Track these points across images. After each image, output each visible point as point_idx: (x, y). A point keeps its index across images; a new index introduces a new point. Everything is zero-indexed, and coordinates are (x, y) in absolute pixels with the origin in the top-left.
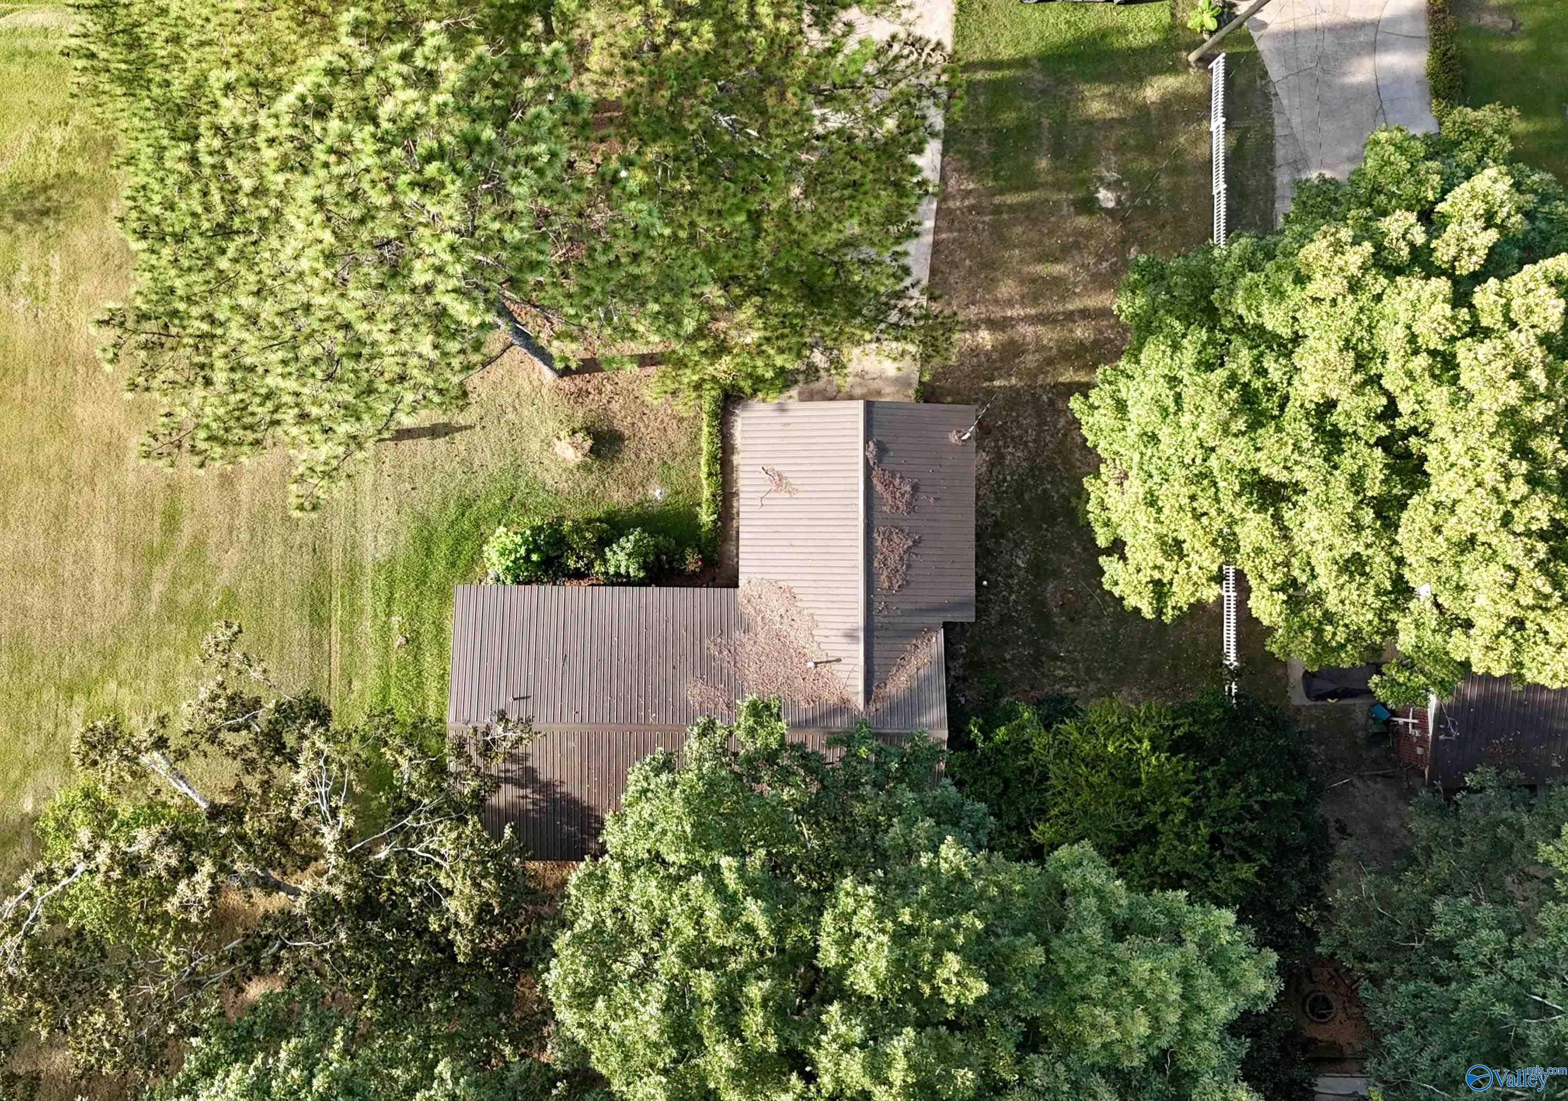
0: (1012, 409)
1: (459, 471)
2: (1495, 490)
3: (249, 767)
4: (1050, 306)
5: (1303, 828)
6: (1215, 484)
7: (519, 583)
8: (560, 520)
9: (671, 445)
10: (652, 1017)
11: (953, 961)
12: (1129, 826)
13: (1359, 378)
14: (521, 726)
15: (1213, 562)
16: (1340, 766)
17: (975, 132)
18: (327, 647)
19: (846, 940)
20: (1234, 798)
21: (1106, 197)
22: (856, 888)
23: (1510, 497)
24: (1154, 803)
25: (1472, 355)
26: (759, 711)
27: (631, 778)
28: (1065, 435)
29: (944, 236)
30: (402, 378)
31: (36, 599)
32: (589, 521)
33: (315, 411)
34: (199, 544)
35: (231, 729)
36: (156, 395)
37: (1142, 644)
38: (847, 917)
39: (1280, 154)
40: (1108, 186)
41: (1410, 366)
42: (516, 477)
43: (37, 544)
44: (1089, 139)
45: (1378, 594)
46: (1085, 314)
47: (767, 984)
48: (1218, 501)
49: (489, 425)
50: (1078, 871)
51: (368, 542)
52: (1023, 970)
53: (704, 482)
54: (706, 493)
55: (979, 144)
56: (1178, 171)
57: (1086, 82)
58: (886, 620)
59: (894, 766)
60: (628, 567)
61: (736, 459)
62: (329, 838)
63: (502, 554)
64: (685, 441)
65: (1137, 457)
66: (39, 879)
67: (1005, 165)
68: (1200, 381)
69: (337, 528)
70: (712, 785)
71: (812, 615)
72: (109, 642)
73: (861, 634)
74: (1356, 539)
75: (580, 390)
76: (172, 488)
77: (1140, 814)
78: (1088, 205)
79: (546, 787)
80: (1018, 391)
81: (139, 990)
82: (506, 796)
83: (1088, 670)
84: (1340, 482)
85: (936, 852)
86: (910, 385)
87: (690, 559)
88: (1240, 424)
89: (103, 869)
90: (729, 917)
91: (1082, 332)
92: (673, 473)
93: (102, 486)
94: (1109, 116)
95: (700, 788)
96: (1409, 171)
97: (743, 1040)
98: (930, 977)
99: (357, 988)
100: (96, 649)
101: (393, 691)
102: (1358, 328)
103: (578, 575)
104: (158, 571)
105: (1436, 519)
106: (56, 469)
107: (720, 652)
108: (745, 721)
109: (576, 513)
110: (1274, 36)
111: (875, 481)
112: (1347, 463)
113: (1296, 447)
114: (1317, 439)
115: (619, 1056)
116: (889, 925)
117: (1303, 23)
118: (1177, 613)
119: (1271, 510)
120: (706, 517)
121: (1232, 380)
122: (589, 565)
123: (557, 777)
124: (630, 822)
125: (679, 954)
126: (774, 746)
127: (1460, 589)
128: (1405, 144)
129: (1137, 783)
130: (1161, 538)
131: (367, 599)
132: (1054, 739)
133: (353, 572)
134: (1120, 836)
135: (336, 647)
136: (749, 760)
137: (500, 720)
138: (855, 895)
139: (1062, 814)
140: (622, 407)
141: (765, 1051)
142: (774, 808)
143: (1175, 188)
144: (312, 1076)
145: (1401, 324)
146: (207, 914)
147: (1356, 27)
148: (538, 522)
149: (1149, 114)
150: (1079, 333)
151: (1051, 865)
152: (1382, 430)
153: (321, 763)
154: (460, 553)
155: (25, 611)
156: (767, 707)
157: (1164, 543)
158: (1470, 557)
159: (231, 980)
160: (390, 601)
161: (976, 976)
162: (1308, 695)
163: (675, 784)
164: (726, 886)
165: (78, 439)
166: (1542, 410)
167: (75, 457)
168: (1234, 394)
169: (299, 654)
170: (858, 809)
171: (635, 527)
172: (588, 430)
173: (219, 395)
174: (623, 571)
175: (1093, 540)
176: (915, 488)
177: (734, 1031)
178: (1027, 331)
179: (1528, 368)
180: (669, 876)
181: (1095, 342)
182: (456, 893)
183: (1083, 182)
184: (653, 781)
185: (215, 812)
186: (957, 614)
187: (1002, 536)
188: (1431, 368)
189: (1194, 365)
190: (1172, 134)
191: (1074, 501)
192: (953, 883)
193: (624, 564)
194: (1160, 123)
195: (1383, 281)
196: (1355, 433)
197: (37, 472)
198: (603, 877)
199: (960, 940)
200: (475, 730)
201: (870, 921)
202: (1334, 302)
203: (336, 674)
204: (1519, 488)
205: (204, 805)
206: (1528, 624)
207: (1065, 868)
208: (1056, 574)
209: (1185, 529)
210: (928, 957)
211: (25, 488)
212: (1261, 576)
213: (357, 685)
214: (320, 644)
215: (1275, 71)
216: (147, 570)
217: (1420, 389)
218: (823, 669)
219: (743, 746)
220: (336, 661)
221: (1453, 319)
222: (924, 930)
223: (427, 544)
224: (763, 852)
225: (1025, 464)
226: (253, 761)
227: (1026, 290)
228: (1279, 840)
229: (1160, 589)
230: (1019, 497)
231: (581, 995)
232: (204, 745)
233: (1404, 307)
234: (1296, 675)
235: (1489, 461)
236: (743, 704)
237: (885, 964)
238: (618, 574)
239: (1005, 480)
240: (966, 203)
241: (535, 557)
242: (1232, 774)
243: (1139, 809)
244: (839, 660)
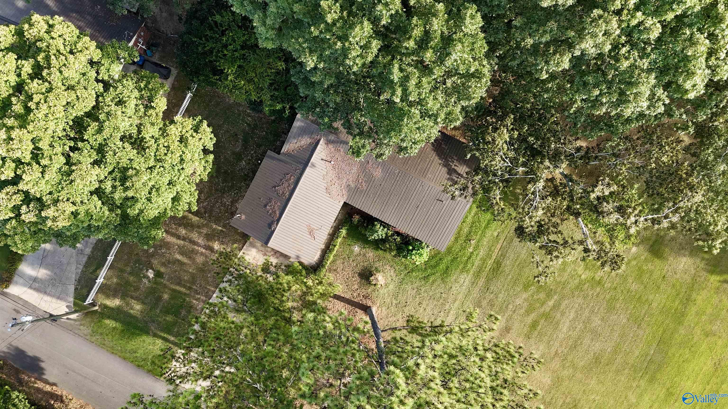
0: (220, 217)
1: (422, 291)
2: (45, 102)
3: (555, 226)
4: (190, 246)
5: (192, 24)
6: (155, 156)
7: (421, 241)
8: (395, 256)
9: (343, 263)
10: (456, 53)
11: (329, 19)
12: (250, 53)
13: (74, 168)
14: (448, 190)
15: (171, 129)
16: (172, 42)
17: (184, 320)
18: (500, 253)
19: (366, 47)
20: (210, 45)
21: (151, 274)
22: (353, 65)
23: (41, 96)
24: (237, 57)
25: (24, 155)
26: (357, 153)
27: (416, 151)
28: (206, 199)
29: (212, 289)
30: (435, 356)
31: (596, 321)
32: (385, 251)
33: (477, 360)
34: (528, 312)
35: (557, 243)
36: (529, 387)
37: (217, 115)
38: (361, 56)
39: (85, 259)
40: (148, 277)
41: (49, 162)
42: (403, 279)
43: (587, 341)
44: (146, 298)
45: (117, 88)
46: (178, 237)
47: (405, 45)
48: (157, 149)
49: (404, 302)
50: (268, 36)
51: (467, 282)
52: (305, 5)
53: (338, 244)
54: (339, 240)
55: (185, 315)
56: (122, 271)
57: (137, 318)
58: (299, 165)
59: (318, 110)
60: (379, 228)
61: (323, 247)
62: (541, 185)
63: (422, 255)
64: (338, 262)
65: (181, 179)
66: (659, 223)
67: (179, 303)
68: (138, 194)
69: (475, 293)
70: (388, 132)
71: (323, 180)
72: (577, 293)
73: (310, 164)
74: (111, 110)
75: (365, 299)
76: (528, 337)
77: (244, 55)
78: (158, 274)
79: (446, 165)
80: (215, 222)
81: (641, 163)
82: (462, 169)
83: (240, 115)
84: (106, 133)
85: (316, 65)
86: (250, 243)
87: (356, 220)
88: (130, 172)
89: (633, 215)
90: (406, 79)
91: (183, 232)
92: (347, 253)
93: (553, 350)
94: (136, 302)
95: (393, 133)
96: (16, 234)
97: (425, 28)
98: (341, 18)
99: (557, 124)
100: (583, 293)
101: (484, 225)
102: (64, 186)
103: (398, 234)
104: (548, 309)
105: (76, 103)
106: (567, 365)
107: (362, 182)
108: (364, 152)
109: (388, 256)
110: (65, 301)
111: (278, 215)
112: (100, 139)
113: (115, 154)
114: (106, 153)
115: (475, 46)
116: (347, 44)
117: (54, 300)
118: (195, 118)
119: (140, 136)
120: (344, 232)
121: (126, 189)
122: (392, 235)
123: (441, 167)
124: (426, 135)
125: (433, 73)
126: (358, 137)
127: (84, 74)
128: (13, 245)
129: (239, 67)
130: (186, 146)
131: (477, 263)
132: (261, 96)
133: (477, 275)
134: (255, 52)
135: (497, 251)
136: (370, 137)
137: (454, 197)
138: (354, 63)
139: (271, 69)
140: (354, 285)
141: (419, 19)
142: (369, 113)
143: (126, 265)
144: (597, 96)
145: (45, 180)
146: (601, 178)
147: (37, 290)
148: (403, 259)
149: (122, 296)
150: (184, 232)
151: (278, 43)
152: (80, 144)
153: (531, 213)
154: (436, 262)
155: (602, 319)
156: (353, 153)
157: (186, 144)
158: (73, 83)
159: (600, 151)
160: (469, 258)
161: (323, 9)
162: (170, 71)
163: (402, 140)
164: (402, 90)
165: (554, 372)
166: (9, 122)
167: (558, 366)
168: (128, 184)
169: (511, 255)
170: (338, 100)
171: (370, 240)
172: (370, 283)
173: (503, 373)
174: (382, 227)
175: (215, 158)
176: (265, 206)
177: (427, 33)
178: (200, 241)
179: (5, 140)
180: (422, 105)
181: (180, 226)
182: (503, 140)
183: (156, 283)
184: (409, 146)
185: (577, 215)
186: (274, 155)
187: (245, 175)
188: (42, 158)
189: (138, 202)
190: (117, 284)
191: (215, 175)
192: (314, 51)
193: (380, 230)
194: (119, 290)
195: (44, 198)
196: (92, 148)
197: (574, 366)
198: (446, 118)
199: (322, 26)
200: (466, 197)
201: (354, 49)
202: (68, 200)
203: (501, 241)
204: (36, 98)
205: (580, 219)
206: (68, 50)
207: (272, 39)
208: (234, 153)
209: (175, 145)
210: (338, 25)
211: (582, 364)
212: (157, 115)
213: (496, 234)
214: (502, 255)
215: (72, 288)
216: (551, 312)
217: (51, 152)
218: (329, 159)
219: (369, 143)
220: (499, 246)
221: (24, 172)
222: (335, 37)
223: (447, 271)
224: (382, 98)
225: (225, 196)
226: (554, 227)
227: (194, 256)
228: (202, 24)
229: (196, 129)
230: (232, 187)
231: (478, 77)
232: (570, 241)
233: (41, 185)
234: (171, 80)
235: (42, 113)
236: (362, 158)
237: (356, 29)
238: (384, 227)
239: (235, 194)
240: (199, 296)
241: (411, 248)
242: (207, 55)
243: (243, 57)
244: (322, 159)
